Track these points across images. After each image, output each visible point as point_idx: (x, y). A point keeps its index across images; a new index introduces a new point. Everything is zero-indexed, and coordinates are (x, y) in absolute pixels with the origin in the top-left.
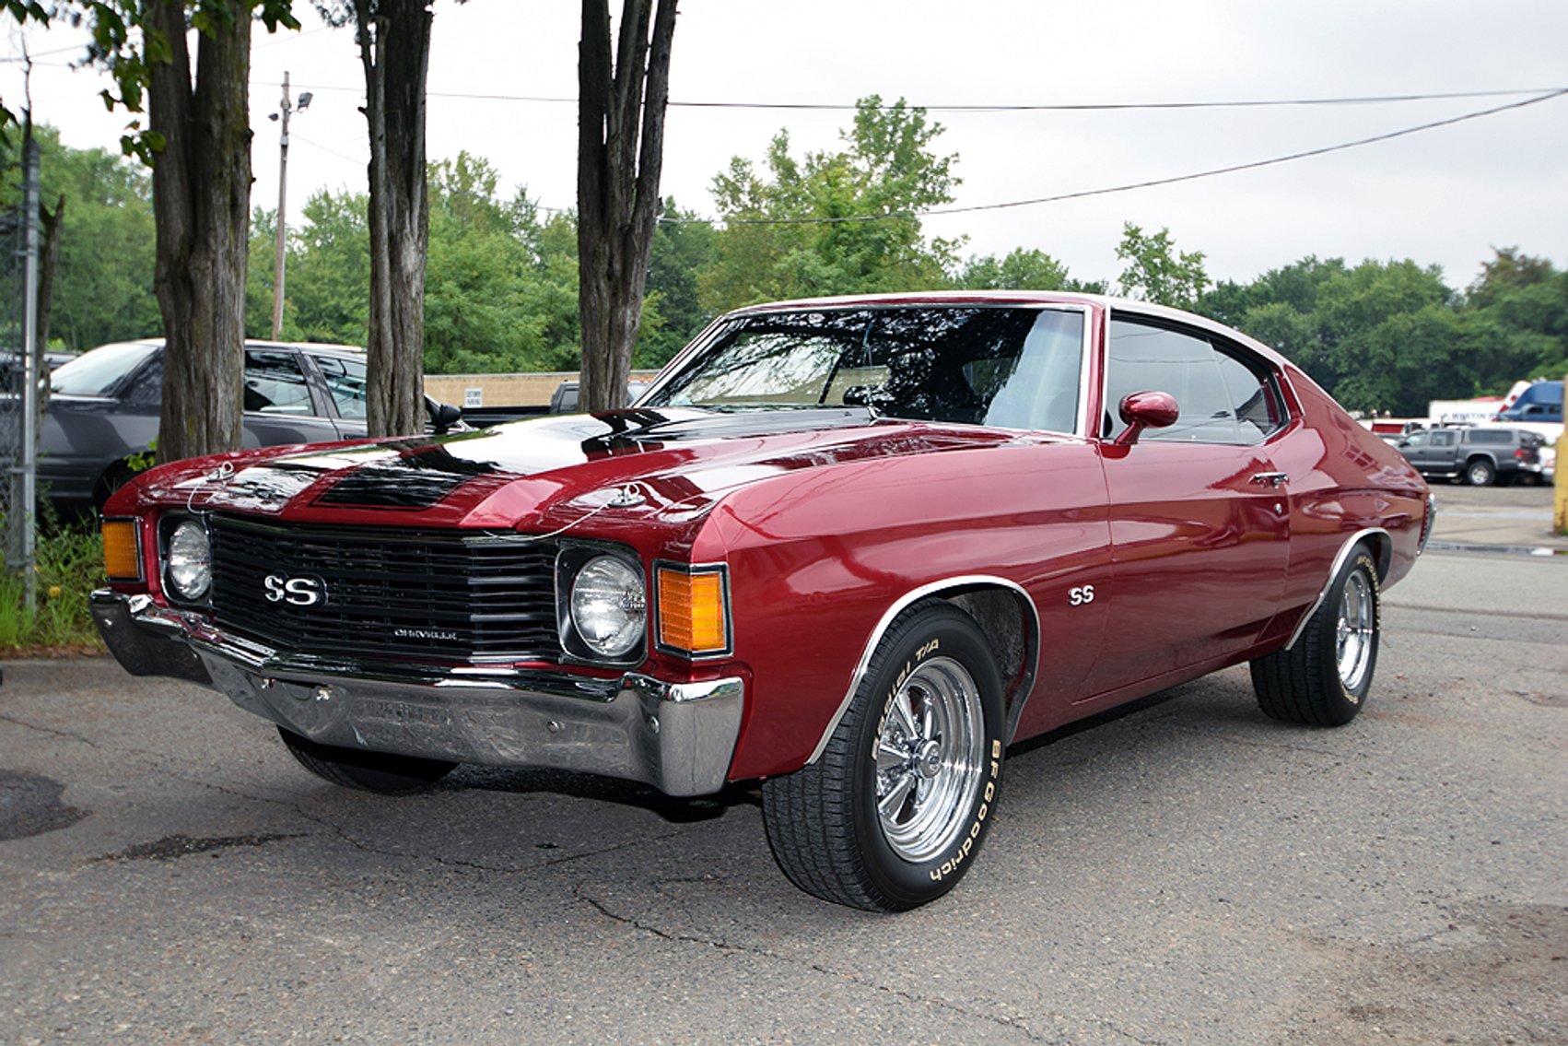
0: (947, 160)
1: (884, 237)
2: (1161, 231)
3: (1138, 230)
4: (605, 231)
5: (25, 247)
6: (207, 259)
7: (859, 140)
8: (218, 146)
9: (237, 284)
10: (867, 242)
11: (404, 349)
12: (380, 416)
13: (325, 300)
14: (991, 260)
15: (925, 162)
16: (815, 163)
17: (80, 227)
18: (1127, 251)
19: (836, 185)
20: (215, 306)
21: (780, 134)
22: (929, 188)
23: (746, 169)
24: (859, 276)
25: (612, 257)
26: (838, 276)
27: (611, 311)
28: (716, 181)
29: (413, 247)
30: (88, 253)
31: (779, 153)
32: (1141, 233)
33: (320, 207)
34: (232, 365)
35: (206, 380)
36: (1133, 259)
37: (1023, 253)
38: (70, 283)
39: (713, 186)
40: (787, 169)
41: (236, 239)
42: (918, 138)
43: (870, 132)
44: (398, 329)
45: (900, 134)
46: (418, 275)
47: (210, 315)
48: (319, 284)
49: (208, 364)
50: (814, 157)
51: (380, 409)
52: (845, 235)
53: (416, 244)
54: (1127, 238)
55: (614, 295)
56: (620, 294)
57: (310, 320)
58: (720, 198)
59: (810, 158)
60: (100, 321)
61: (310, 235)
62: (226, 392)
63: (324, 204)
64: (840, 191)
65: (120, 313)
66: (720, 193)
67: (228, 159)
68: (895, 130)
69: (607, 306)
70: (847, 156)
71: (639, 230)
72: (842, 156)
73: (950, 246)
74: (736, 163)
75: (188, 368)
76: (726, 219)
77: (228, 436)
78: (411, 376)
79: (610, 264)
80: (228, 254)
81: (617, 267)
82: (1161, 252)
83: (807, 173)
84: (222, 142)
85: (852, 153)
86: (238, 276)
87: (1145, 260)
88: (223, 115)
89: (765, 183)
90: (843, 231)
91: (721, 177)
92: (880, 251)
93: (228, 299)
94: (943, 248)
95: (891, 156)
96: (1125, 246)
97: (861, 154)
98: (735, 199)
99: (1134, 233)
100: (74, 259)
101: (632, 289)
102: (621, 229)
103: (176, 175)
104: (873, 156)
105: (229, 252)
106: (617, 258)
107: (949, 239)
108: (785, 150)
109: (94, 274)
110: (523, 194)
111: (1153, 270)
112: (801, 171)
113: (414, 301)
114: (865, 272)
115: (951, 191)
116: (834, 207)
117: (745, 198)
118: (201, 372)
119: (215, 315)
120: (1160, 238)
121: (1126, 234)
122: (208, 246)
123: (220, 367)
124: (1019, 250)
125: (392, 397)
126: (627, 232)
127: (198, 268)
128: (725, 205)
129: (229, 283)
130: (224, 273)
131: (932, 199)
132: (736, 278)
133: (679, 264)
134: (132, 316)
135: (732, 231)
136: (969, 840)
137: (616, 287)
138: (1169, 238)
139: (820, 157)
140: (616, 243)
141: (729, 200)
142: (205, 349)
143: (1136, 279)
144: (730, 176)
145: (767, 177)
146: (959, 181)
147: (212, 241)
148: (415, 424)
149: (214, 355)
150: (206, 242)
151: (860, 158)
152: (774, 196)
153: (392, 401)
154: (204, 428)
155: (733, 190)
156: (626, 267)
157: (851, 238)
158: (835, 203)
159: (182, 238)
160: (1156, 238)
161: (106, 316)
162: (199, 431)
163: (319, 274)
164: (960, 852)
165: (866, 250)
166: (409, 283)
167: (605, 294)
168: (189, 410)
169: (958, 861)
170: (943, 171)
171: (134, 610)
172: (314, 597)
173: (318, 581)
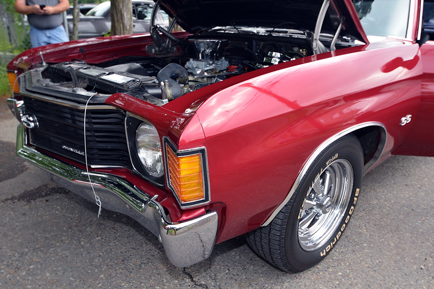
34: (128, 7)
35: (121, 12)
49: (121, 7)
62: (127, 15)
75: (116, 8)
77: (128, 28)
118: (119, 10)
123: (125, 8)
136: (340, 232)
142: (120, 3)
149: (123, 4)
154: (122, 25)
162: (120, 26)
164: (335, 239)
168: (118, 20)
169: (334, 243)
171: (18, 106)
172: (32, 125)
173: (33, 117)
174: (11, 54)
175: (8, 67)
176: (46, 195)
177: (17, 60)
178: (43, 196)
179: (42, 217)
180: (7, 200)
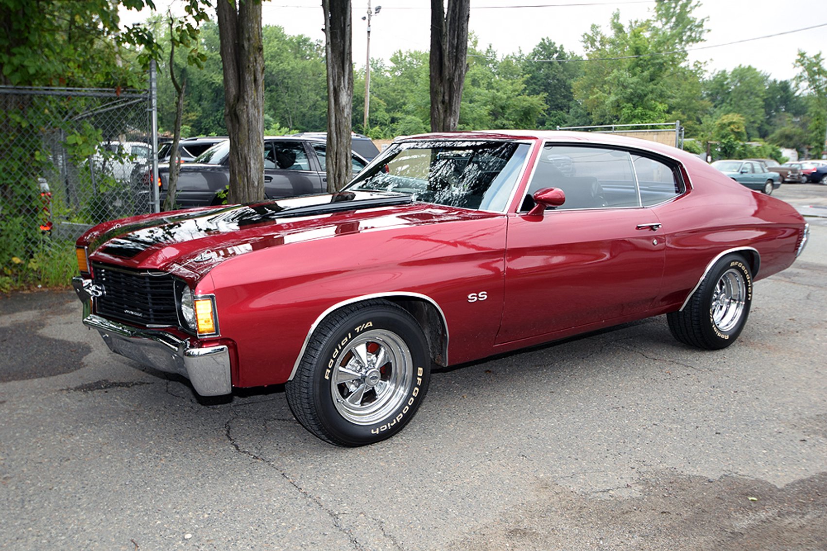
0: (703, 20)
1: (662, 61)
2: (818, 53)
3: (805, 53)
4: (441, 81)
5: (151, 107)
6: (244, 105)
7: (658, 11)
8: (247, 54)
9: (259, 115)
10: (653, 65)
11: (341, 141)
12: (332, 172)
13: (399, 100)
14: (725, 71)
15: (692, 21)
16: (633, 25)
17: (292, 71)
18: (799, 64)
19: (639, 37)
20: (248, 126)
21: (616, 11)
22: (693, 35)
23: (598, 30)
24: (647, 82)
25: (444, 93)
26: (638, 82)
27: (444, 119)
28: (584, 36)
29: (345, 94)
30: (296, 82)
31: (615, 21)
32: (806, 55)
33: (397, 57)
34: (257, 152)
35: (246, 159)
36: (801, 68)
37: (742, 67)
38: (289, 96)
39: (582, 39)
40: (619, 29)
41: (257, 95)
42: (688, 10)
43: (663, 8)
44: (338, 132)
45: (678, 7)
46: (348, 106)
47: (246, 130)
48: (396, 93)
49: (246, 152)
50: (633, 22)
51: (331, 168)
52: (642, 62)
53: (347, 92)
54: (799, 57)
55: (445, 111)
56: (448, 111)
57: (392, 109)
58: (585, 45)
59: (631, 23)
60: (301, 112)
61: (393, 70)
62: (255, 164)
63: (398, 55)
64: (640, 40)
65: (310, 108)
66: (585, 42)
67: (251, 59)
68: (676, 6)
69: (442, 117)
70: (651, 20)
71: (456, 80)
72: (648, 21)
73: (703, 65)
74: (593, 27)
75: (238, 154)
76: (587, 55)
77: (256, 183)
78: (345, 153)
79: (444, 97)
80: (254, 102)
81: (447, 98)
82: (817, 64)
83: (629, 30)
84: (249, 51)
85: (653, 19)
86: (259, 112)
87: (809, 68)
88: (249, 39)
89: (607, 37)
90: (641, 60)
91: (586, 34)
92: (660, 69)
93: (254, 122)
94: (699, 66)
95: (674, 19)
96: (798, 61)
97: (658, 19)
98: (593, 45)
99: (802, 55)
100: (290, 85)
101: (453, 108)
102: (448, 79)
103: (231, 68)
104: (664, 20)
105: (254, 101)
106: (447, 93)
107: (702, 61)
108: (618, 19)
109: (298, 90)
110: (490, 46)
111: (812, 74)
112: (626, 29)
113: (346, 118)
114: (652, 80)
115: (704, 36)
116: (637, 48)
117: (597, 44)
118: (243, 155)
119: (249, 130)
120: (817, 57)
121: (799, 54)
122: (244, 99)
123: (252, 153)
124: (740, 66)
125: (336, 163)
126: (451, 80)
127: (240, 109)
128: (588, 48)
129: (254, 115)
130: (252, 111)
131: (694, 40)
132: (592, 84)
133: (565, 78)
134: (315, 109)
135: (590, 60)
136: (401, 415)
137: (446, 108)
138: (822, 56)
139: (636, 22)
140: (446, 87)
141: (589, 45)
142: (244, 145)
143: (803, 78)
144: (590, 33)
145: (609, 33)
146: (709, 31)
147: (246, 97)
148: (347, 175)
149: (249, 147)
150: (243, 97)
151: (657, 21)
152: (612, 42)
153: (336, 165)
154: (246, 180)
155: (592, 41)
156: (451, 98)
157: (645, 63)
158: (638, 46)
159: (234, 96)
160: (815, 57)
161: (304, 110)
162: (243, 181)
163: (396, 88)
164: (394, 421)
165: (652, 69)
166: (343, 111)
167: (441, 111)
168: (239, 172)
169: (392, 424)
170: (701, 26)
171: (84, 285)
172: (100, 293)
173: (102, 287)
174: (67, 223)
175: (78, 243)
176: (106, 387)
177: (87, 236)
178: (102, 388)
179: (99, 403)
180: (62, 390)
